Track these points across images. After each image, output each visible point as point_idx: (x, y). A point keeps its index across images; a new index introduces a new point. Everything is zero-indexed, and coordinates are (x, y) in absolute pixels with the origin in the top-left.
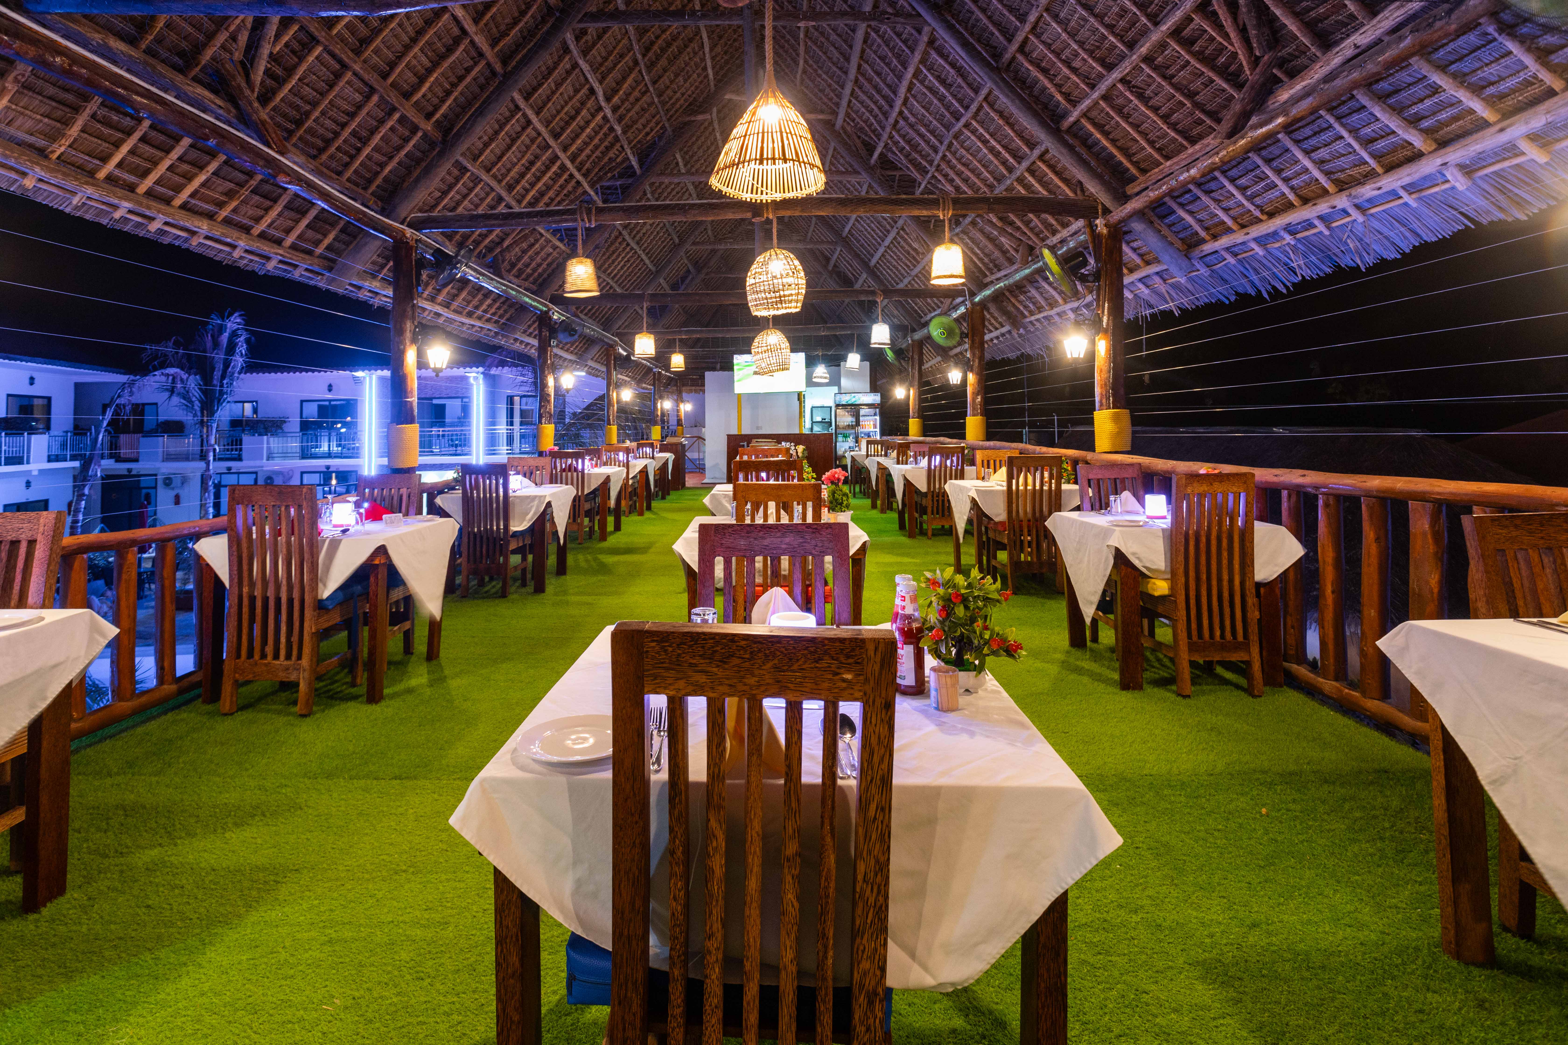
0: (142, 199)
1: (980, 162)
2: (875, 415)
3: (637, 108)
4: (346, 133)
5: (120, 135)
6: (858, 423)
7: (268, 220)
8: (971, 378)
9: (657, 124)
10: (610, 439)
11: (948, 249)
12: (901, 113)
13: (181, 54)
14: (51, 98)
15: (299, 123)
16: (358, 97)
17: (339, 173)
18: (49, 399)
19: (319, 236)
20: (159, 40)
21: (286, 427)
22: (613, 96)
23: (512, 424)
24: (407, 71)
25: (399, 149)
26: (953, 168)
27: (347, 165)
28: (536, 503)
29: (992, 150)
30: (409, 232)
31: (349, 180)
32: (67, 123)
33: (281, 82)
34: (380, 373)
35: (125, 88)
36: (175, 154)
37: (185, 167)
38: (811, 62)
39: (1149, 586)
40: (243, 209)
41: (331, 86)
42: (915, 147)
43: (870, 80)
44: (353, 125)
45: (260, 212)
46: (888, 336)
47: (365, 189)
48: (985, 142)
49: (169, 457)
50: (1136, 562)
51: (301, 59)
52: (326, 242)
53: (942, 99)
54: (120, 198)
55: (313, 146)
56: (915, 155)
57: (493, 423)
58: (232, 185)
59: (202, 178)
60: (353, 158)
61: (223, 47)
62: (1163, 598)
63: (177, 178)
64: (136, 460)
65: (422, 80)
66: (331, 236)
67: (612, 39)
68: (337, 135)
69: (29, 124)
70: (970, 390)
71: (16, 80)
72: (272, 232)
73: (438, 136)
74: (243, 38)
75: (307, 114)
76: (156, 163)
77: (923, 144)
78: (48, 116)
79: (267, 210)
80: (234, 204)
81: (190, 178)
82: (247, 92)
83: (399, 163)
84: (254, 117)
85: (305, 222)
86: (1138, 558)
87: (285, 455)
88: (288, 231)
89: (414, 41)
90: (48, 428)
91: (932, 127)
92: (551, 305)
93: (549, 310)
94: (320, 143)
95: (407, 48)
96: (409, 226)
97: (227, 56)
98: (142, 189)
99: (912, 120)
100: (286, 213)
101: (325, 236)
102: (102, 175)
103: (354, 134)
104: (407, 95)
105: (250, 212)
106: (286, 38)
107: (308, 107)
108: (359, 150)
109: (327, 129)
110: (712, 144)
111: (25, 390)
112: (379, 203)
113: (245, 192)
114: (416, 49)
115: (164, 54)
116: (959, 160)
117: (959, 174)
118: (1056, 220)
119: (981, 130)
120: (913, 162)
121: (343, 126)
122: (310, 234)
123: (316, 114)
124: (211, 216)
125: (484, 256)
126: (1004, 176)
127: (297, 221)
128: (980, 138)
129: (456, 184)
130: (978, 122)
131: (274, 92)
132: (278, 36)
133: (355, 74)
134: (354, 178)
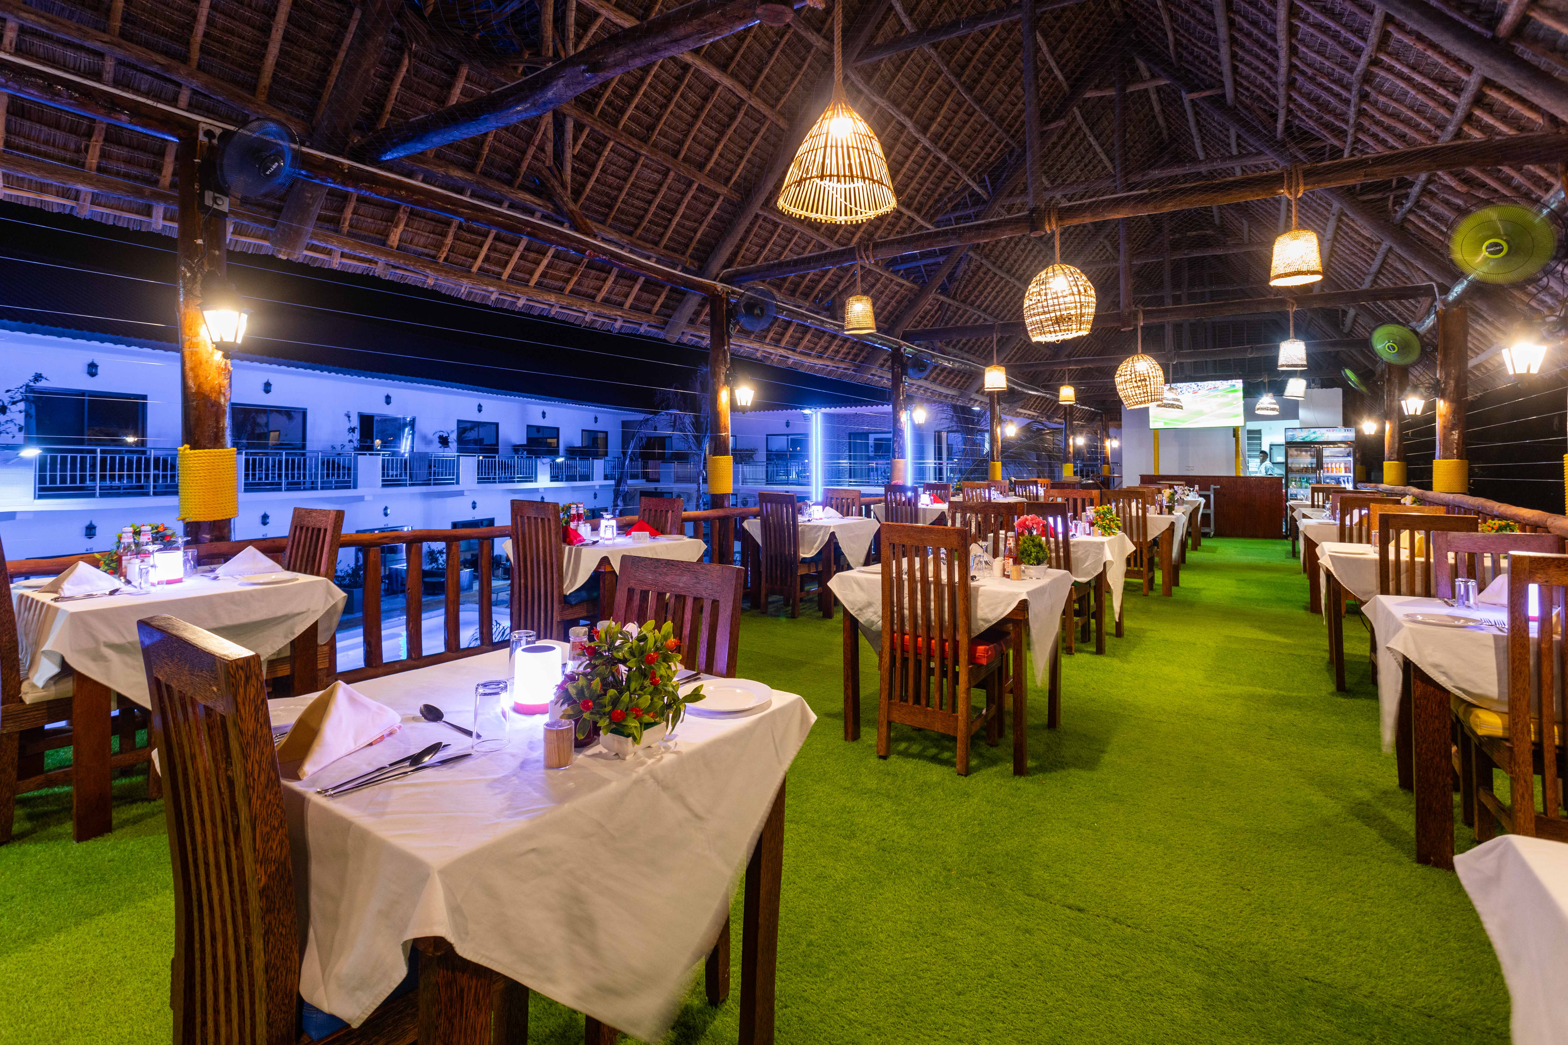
0: (505, 285)
1: (1411, 108)
2: (1348, 455)
3: (966, 130)
4: (653, 209)
5: (481, 238)
6: (1320, 465)
7: (606, 288)
8: (1442, 406)
9: (999, 142)
10: (994, 475)
11: (1296, 238)
12: (1292, 67)
13: (508, 170)
14: (432, 219)
15: (610, 207)
16: (657, 177)
17: (656, 244)
18: (606, 433)
19: (654, 298)
20: (489, 162)
21: (755, 457)
22: (930, 125)
23: (940, 459)
24: (695, 145)
25: (705, 214)
26: (1378, 123)
27: (662, 235)
28: (822, 532)
29: (1423, 89)
30: (720, 286)
31: (666, 247)
32: (444, 235)
33: (587, 176)
34: (824, 410)
35: (453, 205)
36: (521, 247)
37: (532, 255)
38: (1182, 31)
39: (1472, 718)
40: (586, 282)
41: (631, 171)
42: (1324, 107)
43: (1249, 35)
44: (657, 201)
45: (599, 283)
46: (1304, 356)
47: (683, 254)
48: (1408, 80)
49: (679, 480)
50: (1441, 679)
51: (600, 155)
52: (660, 301)
53: (1335, 36)
54: (487, 285)
55: (628, 223)
56: (1328, 117)
57: (922, 458)
58: (571, 265)
59: (545, 262)
60: (666, 228)
61: (534, 157)
62: (1492, 740)
63: (528, 264)
64: (658, 481)
65: (712, 150)
66: (663, 297)
67: (915, 68)
68: (646, 211)
69: (422, 240)
70: (1439, 424)
71: (405, 212)
72: (614, 297)
73: (736, 197)
74: (549, 147)
75: (616, 199)
76: (511, 255)
77: (1331, 99)
78: (433, 233)
79: (605, 280)
80: (575, 279)
81: (537, 263)
82: (559, 190)
83: (709, 226)
84: (565, 209)
85: (637, 287)
86: (1445, 673)
87: (756, 480)
88: (626, 296)
89: (696, 117)
90: (606, 454)
91: (1336, 75)
92: (902, 342)
93: (900, 347)
94: (633, 220)
95: (691, 125)
96: (721, 281)
97: (540, 164)
98: (505, 276)
99: (1310, 72)
100: (621, 281)
101: (659, 296)
102: (474, 269)
103: (660, 207)
104: (701, 167)
105: (592, 284)
106: (581, 142)
107: (615, 193)
108: (670, 220)
109: (637, 208)
110: (1087, 150)
111: (592, 427)
112: (696, 264)
113: (581, 269)
114: (699, 124)
115: (497, 173)
116: (1384, 112)
117: (1388, 129)
118: (1547, 170)
119: (1398, 66)
120: (1327, 126)
121: (650, 203)
122: (645, 295)
123: (623, 196)
124: (561, 290)
125: (821, 300)
126: (1447, 120)
127: (632, 287)
128: (1400, 76)
129: (771, 238)
130: (1389, 54)
131: (583, 186)
132: (575, 139)
133: (647, 157)
134: (672, 244)
